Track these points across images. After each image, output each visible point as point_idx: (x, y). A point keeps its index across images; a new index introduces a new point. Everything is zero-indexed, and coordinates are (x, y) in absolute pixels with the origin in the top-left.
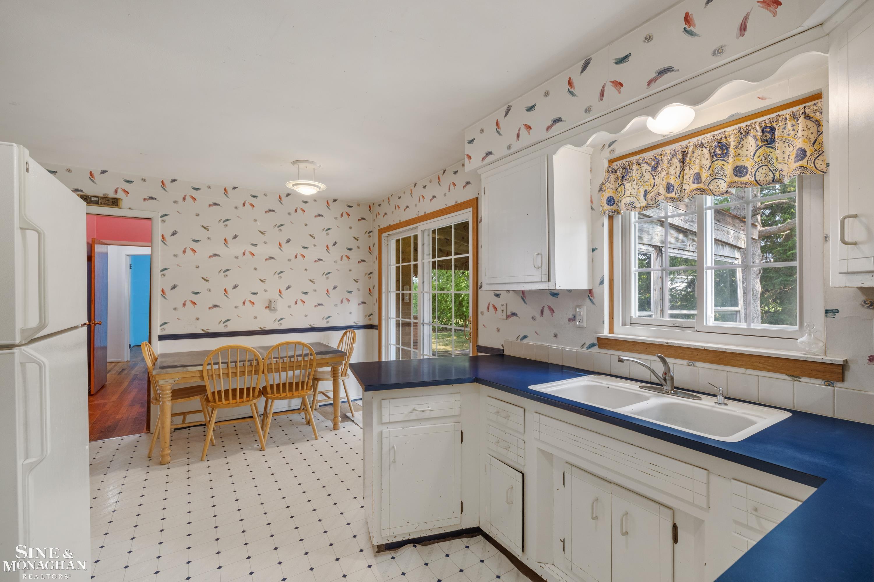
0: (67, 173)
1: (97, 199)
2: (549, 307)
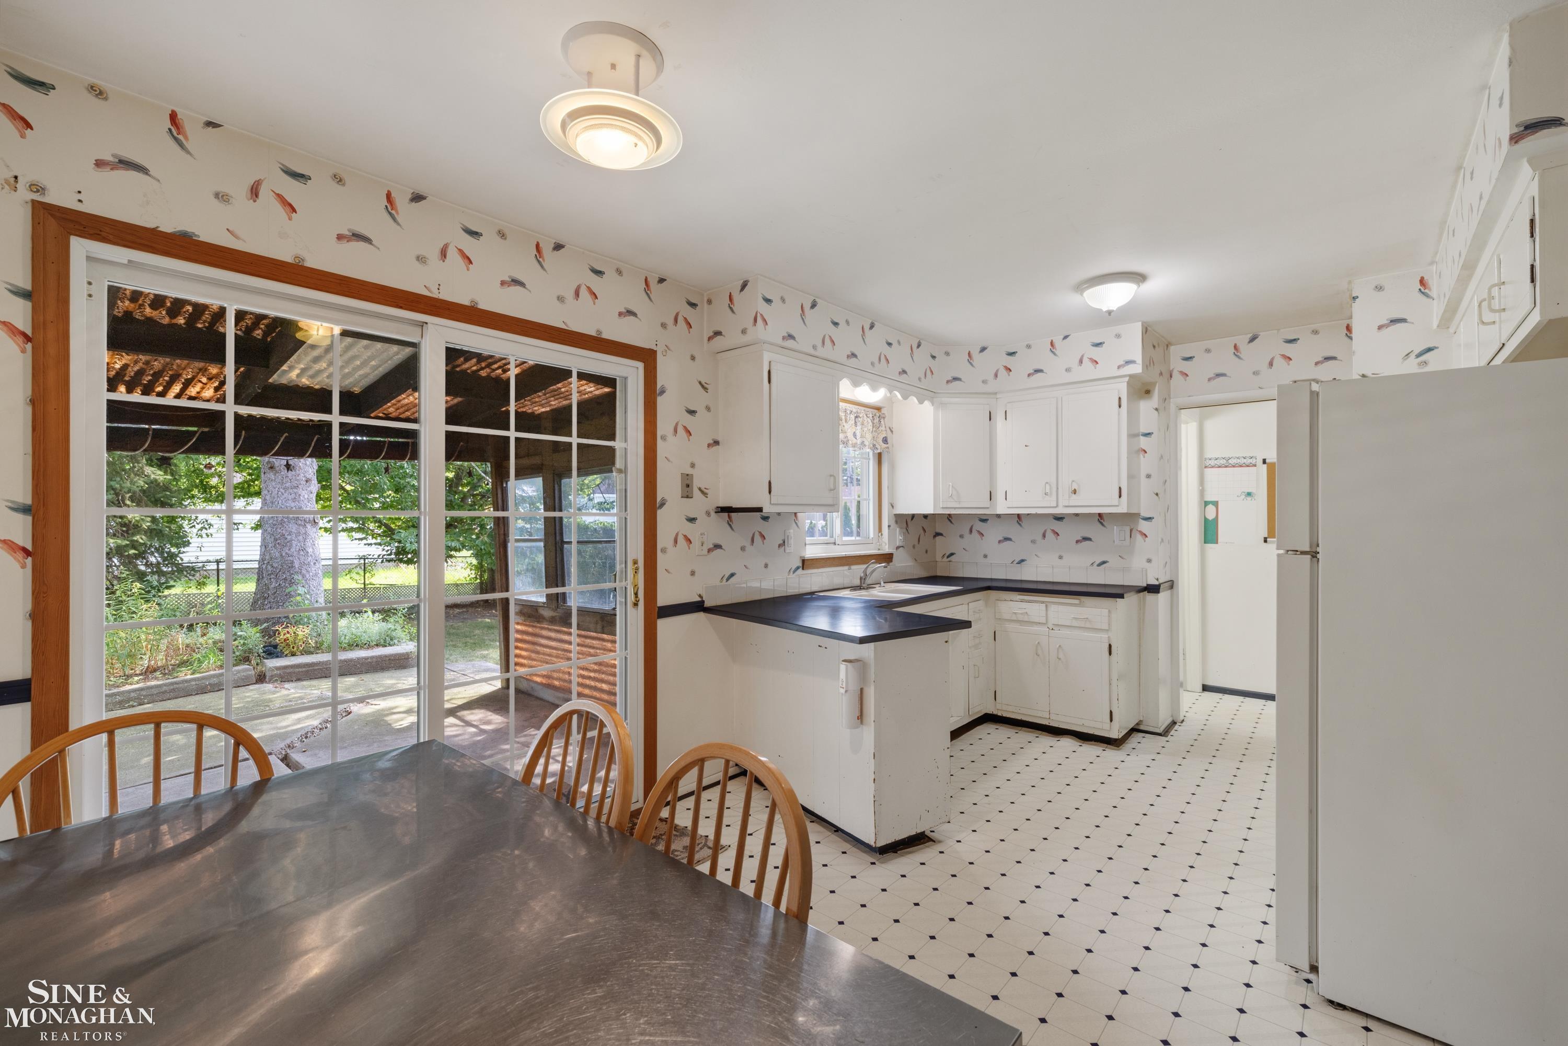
2: (760, 533)
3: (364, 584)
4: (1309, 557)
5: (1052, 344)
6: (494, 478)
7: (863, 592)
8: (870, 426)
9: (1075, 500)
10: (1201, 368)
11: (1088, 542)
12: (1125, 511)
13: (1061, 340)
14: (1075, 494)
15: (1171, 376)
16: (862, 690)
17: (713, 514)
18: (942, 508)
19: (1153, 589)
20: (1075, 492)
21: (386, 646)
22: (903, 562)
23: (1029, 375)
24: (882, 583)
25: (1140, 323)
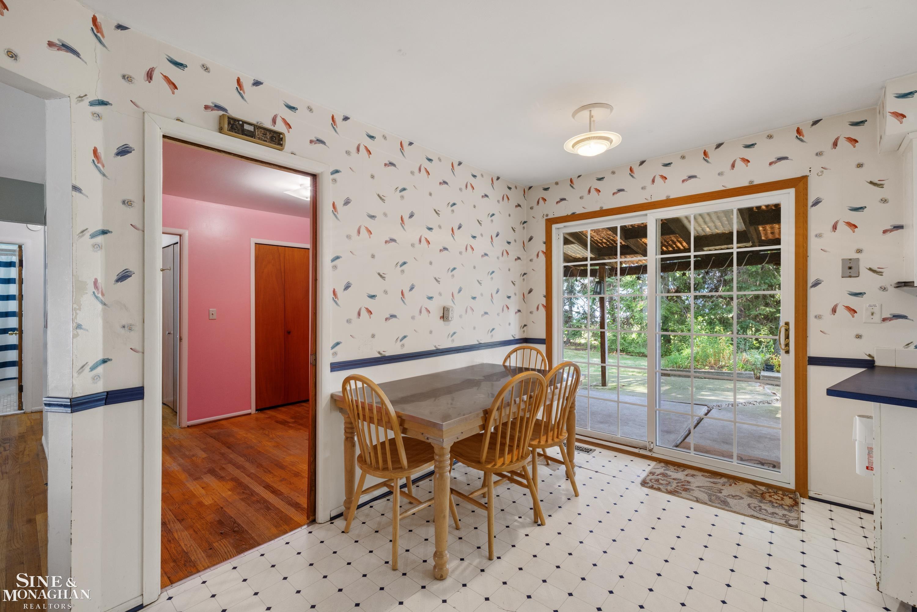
0: (202, 71)
1: (251, 128)
17: (891, 288)
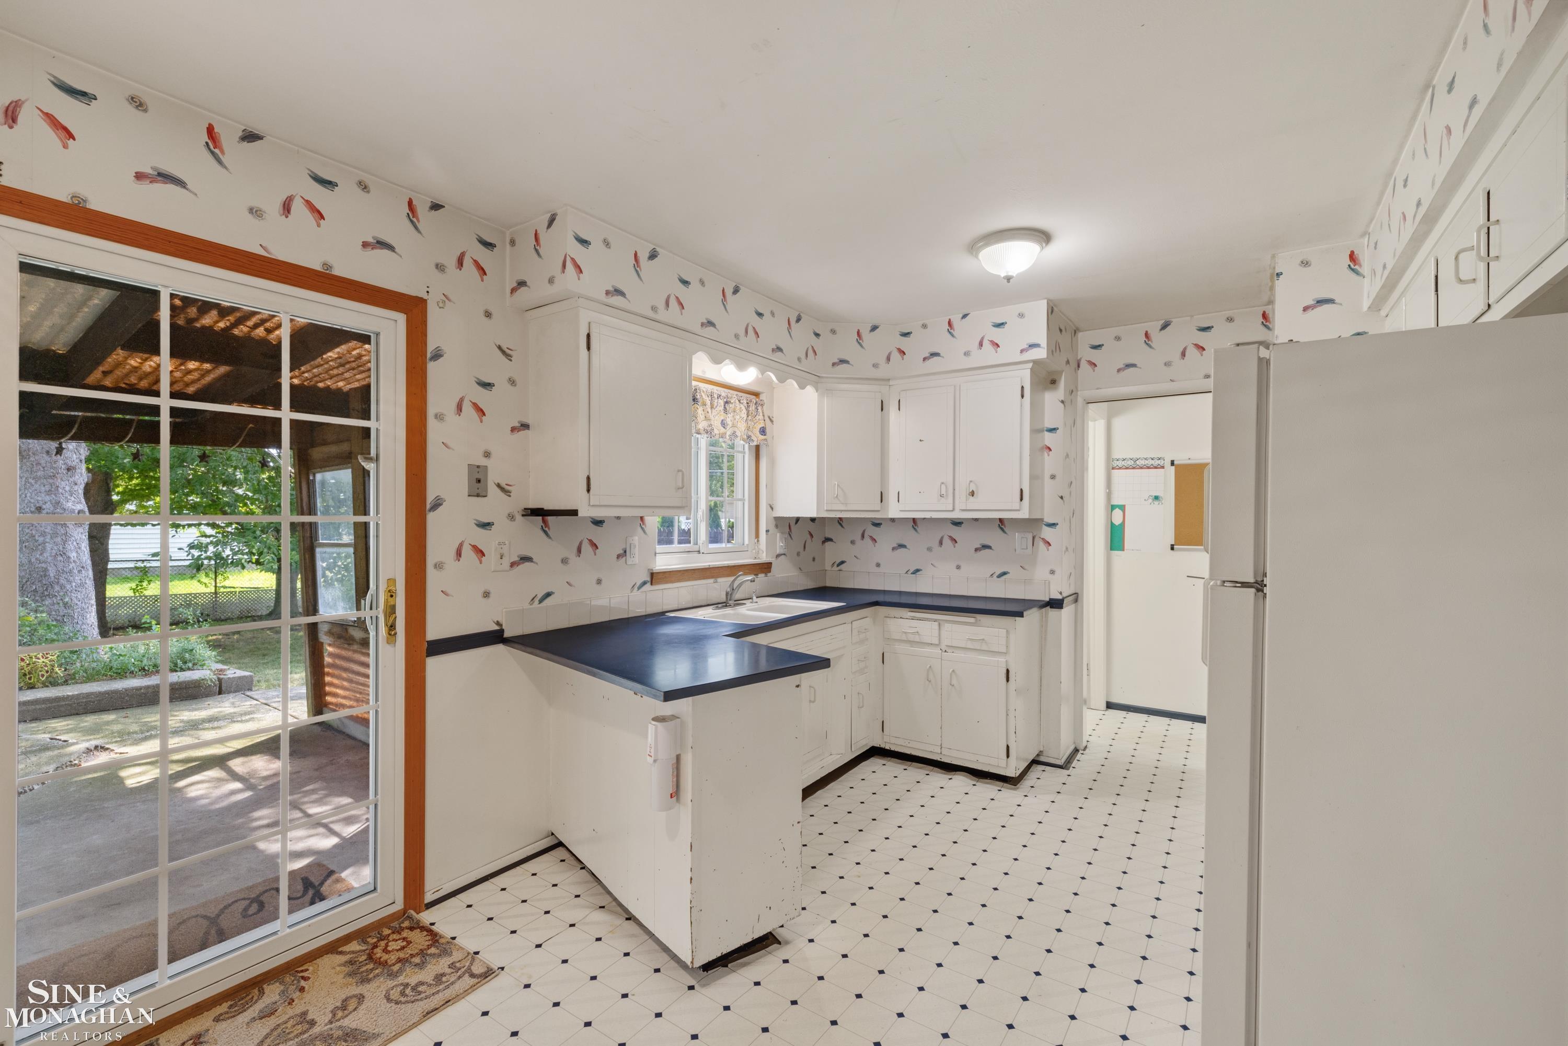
2: (590, 541)
3: (216, 586)
4: (1253, 590)
5: (950, 323)
6: (297, 467)
7: (728, 611)
8: (744, 414)
9: (973, 503)
10: (1109, 359)
11: (987, 551)
12: (1026, 516)
13: (960, 319)
14: (973, 496)
15: (1079, 366)
16: (678, 758)
17: (519, 518)
18: (827, 510)
19: (1056, 604)
20: (972, 494)
21: (176, 671)
22: (784, 572)
23: (925, 359)
24: (754, 598)
25: (1045, 302)
